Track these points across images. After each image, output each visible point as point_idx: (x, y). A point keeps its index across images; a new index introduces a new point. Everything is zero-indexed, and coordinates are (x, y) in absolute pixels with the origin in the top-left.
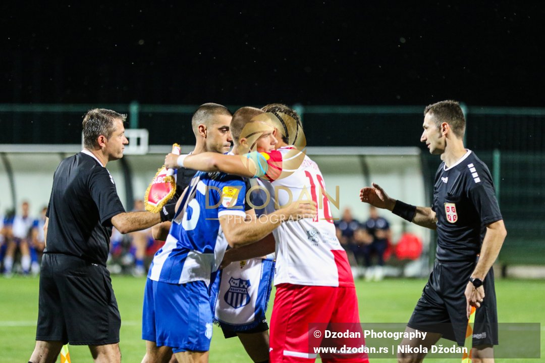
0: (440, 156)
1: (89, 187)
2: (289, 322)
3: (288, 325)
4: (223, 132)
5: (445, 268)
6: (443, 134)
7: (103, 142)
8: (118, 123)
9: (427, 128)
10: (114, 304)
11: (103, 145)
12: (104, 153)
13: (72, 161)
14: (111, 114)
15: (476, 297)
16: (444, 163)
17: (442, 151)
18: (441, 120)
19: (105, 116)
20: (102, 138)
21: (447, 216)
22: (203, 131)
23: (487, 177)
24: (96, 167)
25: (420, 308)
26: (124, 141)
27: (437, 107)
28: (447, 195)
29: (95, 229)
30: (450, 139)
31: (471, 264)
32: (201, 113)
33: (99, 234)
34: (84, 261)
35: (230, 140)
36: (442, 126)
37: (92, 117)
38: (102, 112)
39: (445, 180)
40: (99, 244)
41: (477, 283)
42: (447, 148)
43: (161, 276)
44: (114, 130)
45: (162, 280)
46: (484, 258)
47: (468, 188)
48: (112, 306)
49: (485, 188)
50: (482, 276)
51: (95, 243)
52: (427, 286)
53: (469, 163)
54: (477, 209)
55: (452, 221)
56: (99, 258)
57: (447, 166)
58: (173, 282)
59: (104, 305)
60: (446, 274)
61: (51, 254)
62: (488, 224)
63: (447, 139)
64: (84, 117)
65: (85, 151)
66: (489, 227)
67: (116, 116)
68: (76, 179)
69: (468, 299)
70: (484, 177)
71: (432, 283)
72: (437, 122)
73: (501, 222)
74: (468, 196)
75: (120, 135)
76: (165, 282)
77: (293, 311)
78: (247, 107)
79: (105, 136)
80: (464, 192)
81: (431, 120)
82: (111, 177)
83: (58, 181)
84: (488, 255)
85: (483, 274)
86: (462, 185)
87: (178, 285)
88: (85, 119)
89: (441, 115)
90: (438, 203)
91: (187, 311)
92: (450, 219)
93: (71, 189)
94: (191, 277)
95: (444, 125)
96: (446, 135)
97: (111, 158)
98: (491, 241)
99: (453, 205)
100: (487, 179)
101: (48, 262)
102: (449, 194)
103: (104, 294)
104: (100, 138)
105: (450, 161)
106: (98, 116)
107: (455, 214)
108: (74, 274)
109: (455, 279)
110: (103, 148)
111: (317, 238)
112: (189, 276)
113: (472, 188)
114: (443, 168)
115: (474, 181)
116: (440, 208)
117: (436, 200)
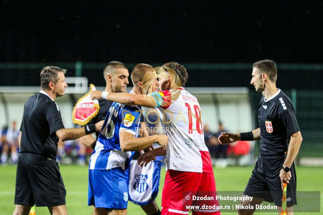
0: (262, 92)
1: (45, 112)
2: (173, 192)
3: (172, 194)
4: (122, 78)
5: (266, 159)
6: (264, 80)
7: (52, 86)
8: (61, 75)
9: (254, 76)
10: (61, 182)
11: (53, 88)
12: (53, 92)
13: (34, 98)
14: (57, 69)
15: (287, 178)
16: (264, 97)
17: (263, 90)
18: (262, 72)
19: (53, 70)
20: (52, 84)
21: (267, 129)
22: (110, 78)
23: (291, 106)
24: (48, 101)
25: (251, 183)
26: (65, 85)
27: (260, 64)
28: (266, 116)
29: (49, 138)
30: (268, 83)
31: (282, 157)
32: (109, 67)
33: (51, 141)
34: (43, 157)
35: (126, 83)
36: (263, 76)
37: (46, 71)
38: (52, 68)
39: (265, 107)
40: (52, 147)
41: (287, 170)
42: (266, 88)
43: (96, 167)
44: (59, 79)
45: (96, 168)
46: (290, 155)
47: (279, 113)
48: (61, 183)
49: (290, 113)
50: (290, 165)
51: (49, 146)
52: (255, 170)
53: (280, 98)
54: (285, 125)
55: (270, 132)
56: (52, 155)
57: (266, 99)
58: (103, 169)
59: (56, 182)
60: (267, 163)
61: (23, 153)
62: (291, 134)
63: (266, 83)
64: (41, 71)
65: (42, 92)
66: (292, 136)
67: (60, 70)
68: (37, 109)
69: (282, 179)
70: (289, 106)
71: (258, 169)
72: (260, 73)
73: (299, 133)
74: (279, 117)
75: (62, 82)
76: (98, 169)
77: (175, 185)
78: (142, 64)
79: (54, 83)
80: (277, 115)
81: (257, 72)
82: (57, 107)
83: (26, 110)
84: (292, 153)
85: (290, 164)
86: (276, 111)
87: (106, 170)
88: (42, 73)
89: (262, 69)
90: (261, 120)
91: (112, 186)
92: (269, 131)
93: (34, 114)
94: (113, 165)
95: (264, 75)
96: (265, 81)
97: (58, 95)
98: (294, 144)
99: (270, 122)
100: (291, 108)
101: (22, 158)
102: (268, 116)
103: (56, 176)
104: (50, 84)
105: (268, 96)
106: (49, 71)
107: (272, 127)
108: (37, 165)
109: (272, 166)
110: (52, 90)
111: (191, 143)
112: (112, 165)
113: (282, 112)
114: (264, 100)
115: (283, 108)
116: (262, 123)
117: (260, 119)
